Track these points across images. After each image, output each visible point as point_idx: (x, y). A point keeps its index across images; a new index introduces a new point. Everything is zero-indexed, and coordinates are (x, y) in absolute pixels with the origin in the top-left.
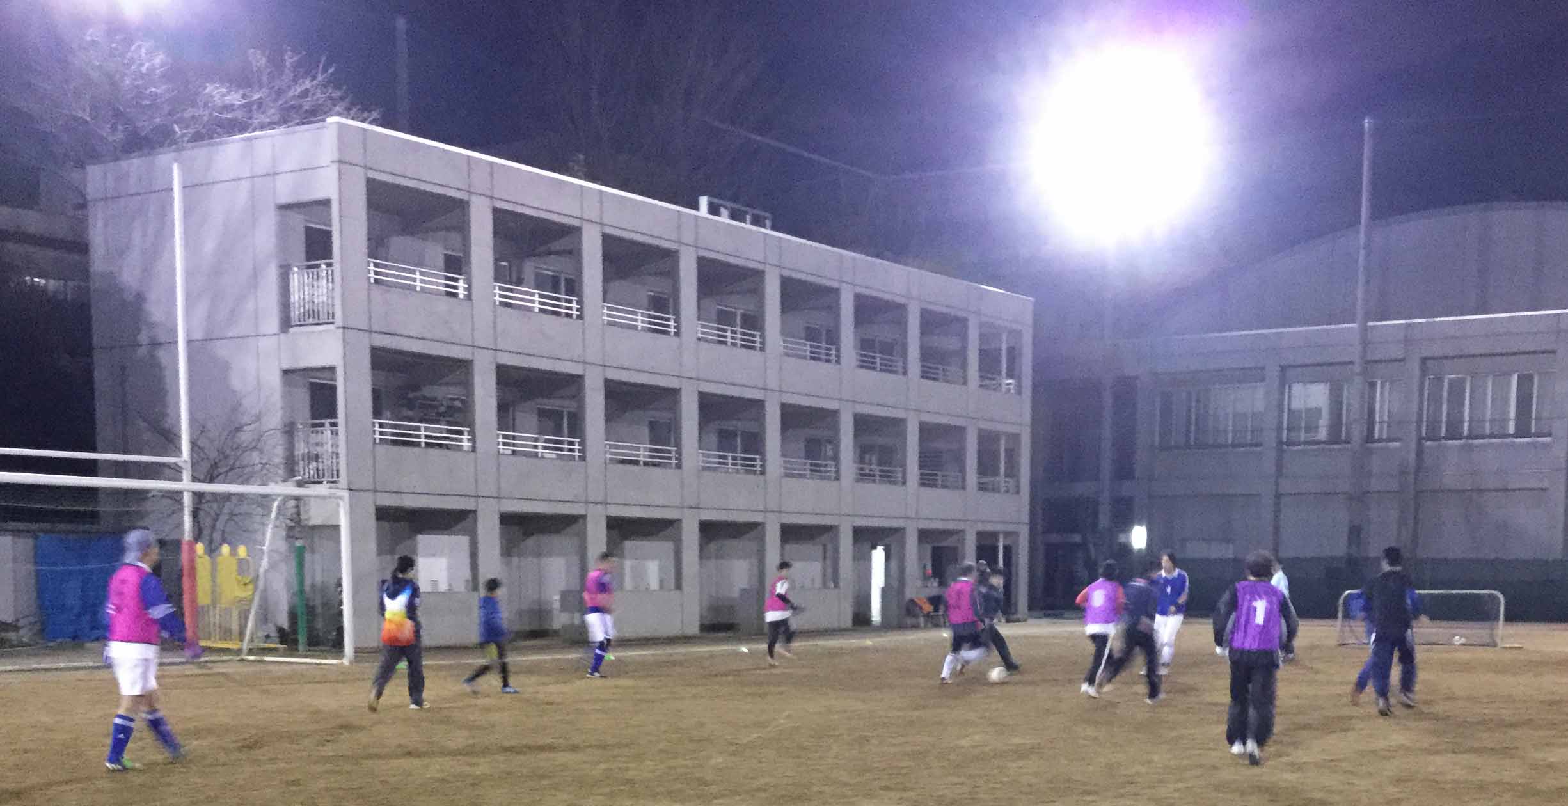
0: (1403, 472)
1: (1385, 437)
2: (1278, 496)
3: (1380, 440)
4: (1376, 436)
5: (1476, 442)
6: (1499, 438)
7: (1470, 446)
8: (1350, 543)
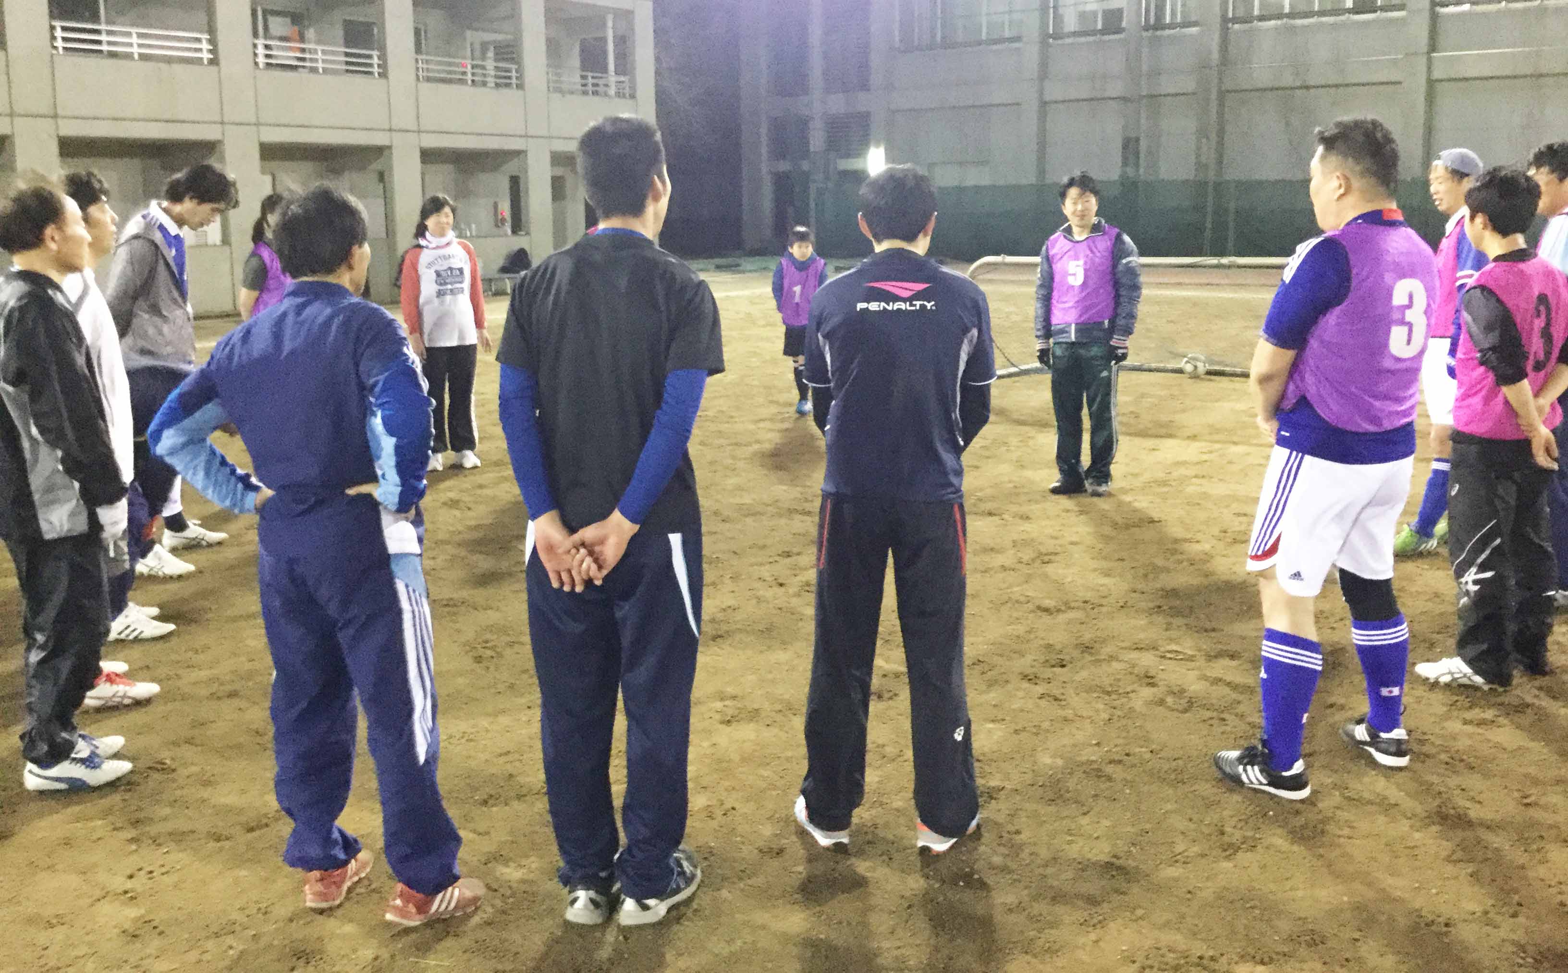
0: (1205, 66)
1: (1179, 19)
2: (1044, 104)
3: (1172, 26)
4: (1168, 20)
5: (1299, 22)
6: (1331, 15)
7: (1293, 29)
8: (1125, 164)
